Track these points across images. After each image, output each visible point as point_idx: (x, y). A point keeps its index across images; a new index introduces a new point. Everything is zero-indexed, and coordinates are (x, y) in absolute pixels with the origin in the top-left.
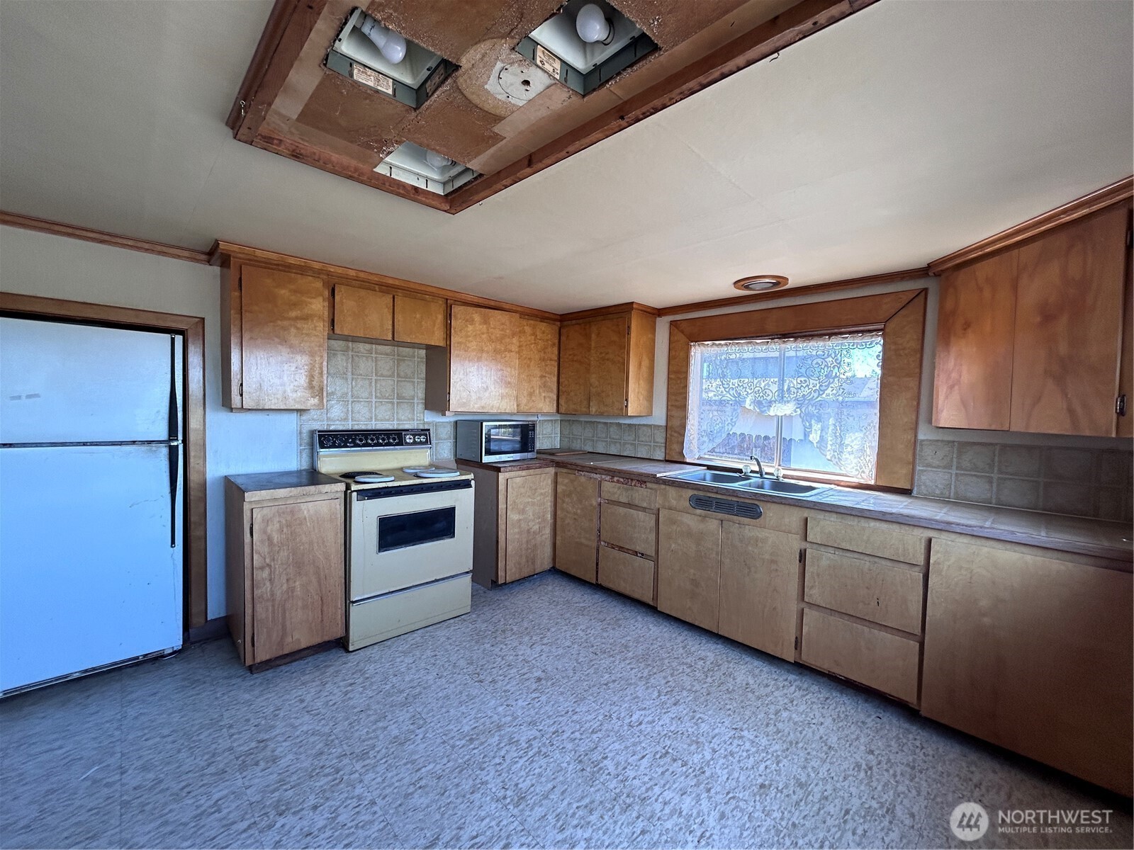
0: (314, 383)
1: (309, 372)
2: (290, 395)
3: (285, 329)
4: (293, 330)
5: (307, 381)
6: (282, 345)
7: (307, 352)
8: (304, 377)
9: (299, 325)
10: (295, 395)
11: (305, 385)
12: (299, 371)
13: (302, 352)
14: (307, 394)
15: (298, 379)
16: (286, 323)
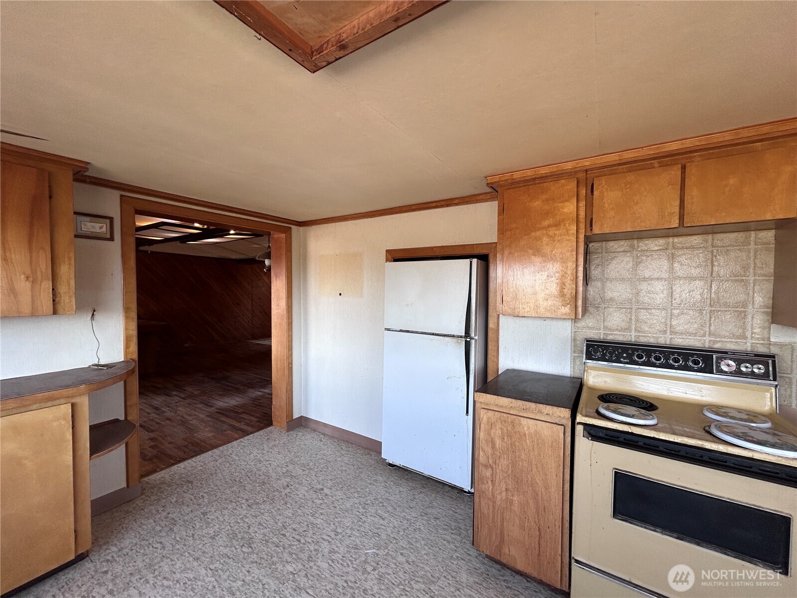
0: (565, 291)
1: (560, 279)
2: (541, 303)
3: (538, 239)
4: (545, 240)
5: (558, 289)
6: (535, 255)
7: (559, 259)
8: (555, 285)
9: (551, 233)
10: (546, 304)
11: (556, 293)
12: (550, 279)
13: (553, 259)
14: (558, 303)
15: (549, 288)
16: (538, 233)
